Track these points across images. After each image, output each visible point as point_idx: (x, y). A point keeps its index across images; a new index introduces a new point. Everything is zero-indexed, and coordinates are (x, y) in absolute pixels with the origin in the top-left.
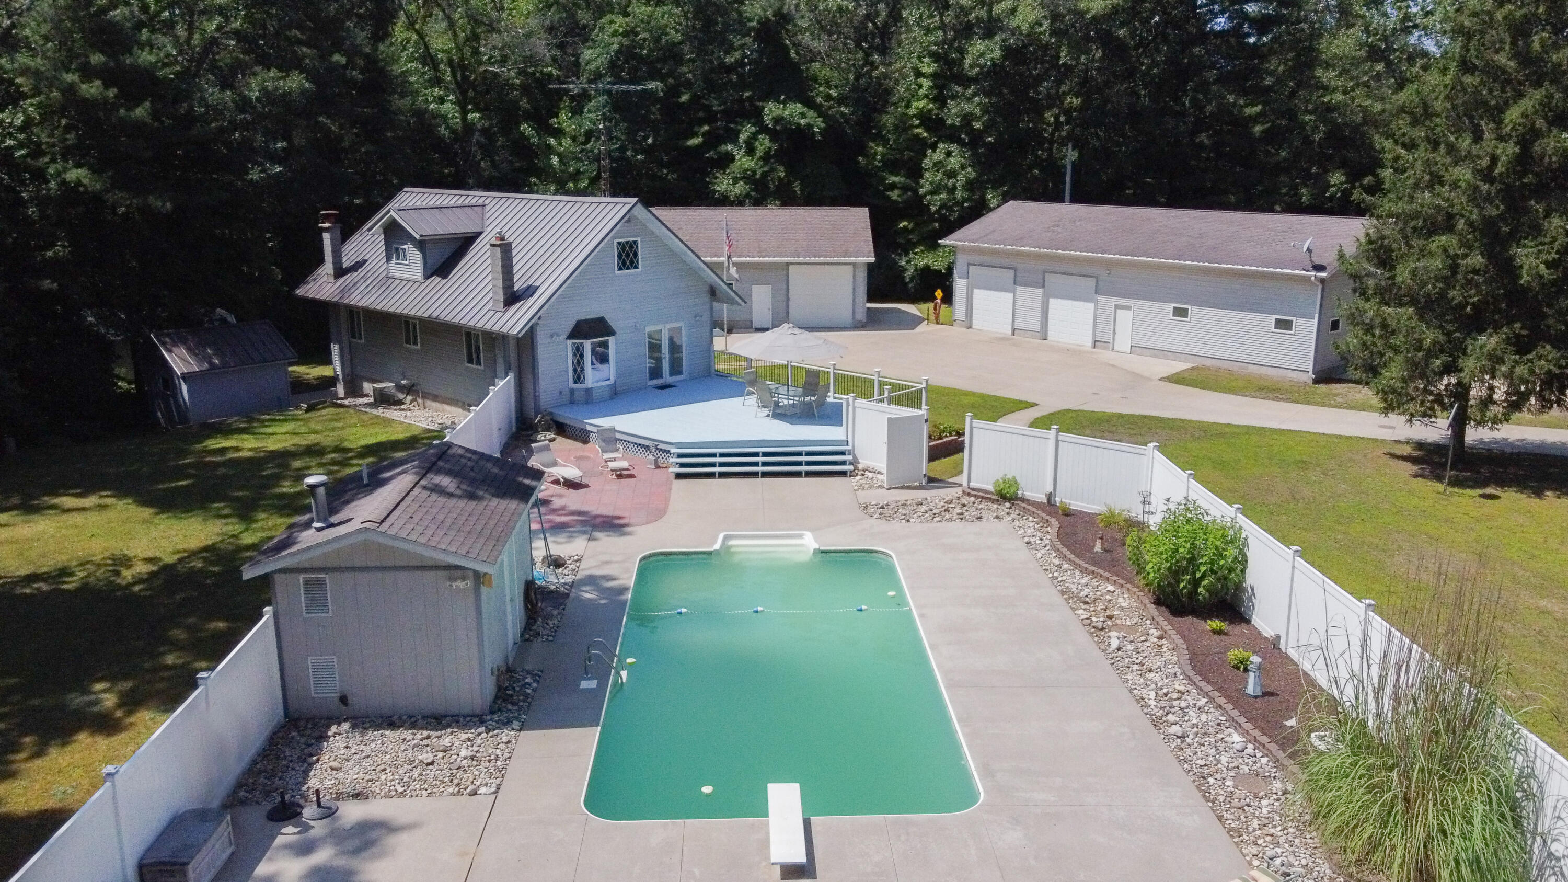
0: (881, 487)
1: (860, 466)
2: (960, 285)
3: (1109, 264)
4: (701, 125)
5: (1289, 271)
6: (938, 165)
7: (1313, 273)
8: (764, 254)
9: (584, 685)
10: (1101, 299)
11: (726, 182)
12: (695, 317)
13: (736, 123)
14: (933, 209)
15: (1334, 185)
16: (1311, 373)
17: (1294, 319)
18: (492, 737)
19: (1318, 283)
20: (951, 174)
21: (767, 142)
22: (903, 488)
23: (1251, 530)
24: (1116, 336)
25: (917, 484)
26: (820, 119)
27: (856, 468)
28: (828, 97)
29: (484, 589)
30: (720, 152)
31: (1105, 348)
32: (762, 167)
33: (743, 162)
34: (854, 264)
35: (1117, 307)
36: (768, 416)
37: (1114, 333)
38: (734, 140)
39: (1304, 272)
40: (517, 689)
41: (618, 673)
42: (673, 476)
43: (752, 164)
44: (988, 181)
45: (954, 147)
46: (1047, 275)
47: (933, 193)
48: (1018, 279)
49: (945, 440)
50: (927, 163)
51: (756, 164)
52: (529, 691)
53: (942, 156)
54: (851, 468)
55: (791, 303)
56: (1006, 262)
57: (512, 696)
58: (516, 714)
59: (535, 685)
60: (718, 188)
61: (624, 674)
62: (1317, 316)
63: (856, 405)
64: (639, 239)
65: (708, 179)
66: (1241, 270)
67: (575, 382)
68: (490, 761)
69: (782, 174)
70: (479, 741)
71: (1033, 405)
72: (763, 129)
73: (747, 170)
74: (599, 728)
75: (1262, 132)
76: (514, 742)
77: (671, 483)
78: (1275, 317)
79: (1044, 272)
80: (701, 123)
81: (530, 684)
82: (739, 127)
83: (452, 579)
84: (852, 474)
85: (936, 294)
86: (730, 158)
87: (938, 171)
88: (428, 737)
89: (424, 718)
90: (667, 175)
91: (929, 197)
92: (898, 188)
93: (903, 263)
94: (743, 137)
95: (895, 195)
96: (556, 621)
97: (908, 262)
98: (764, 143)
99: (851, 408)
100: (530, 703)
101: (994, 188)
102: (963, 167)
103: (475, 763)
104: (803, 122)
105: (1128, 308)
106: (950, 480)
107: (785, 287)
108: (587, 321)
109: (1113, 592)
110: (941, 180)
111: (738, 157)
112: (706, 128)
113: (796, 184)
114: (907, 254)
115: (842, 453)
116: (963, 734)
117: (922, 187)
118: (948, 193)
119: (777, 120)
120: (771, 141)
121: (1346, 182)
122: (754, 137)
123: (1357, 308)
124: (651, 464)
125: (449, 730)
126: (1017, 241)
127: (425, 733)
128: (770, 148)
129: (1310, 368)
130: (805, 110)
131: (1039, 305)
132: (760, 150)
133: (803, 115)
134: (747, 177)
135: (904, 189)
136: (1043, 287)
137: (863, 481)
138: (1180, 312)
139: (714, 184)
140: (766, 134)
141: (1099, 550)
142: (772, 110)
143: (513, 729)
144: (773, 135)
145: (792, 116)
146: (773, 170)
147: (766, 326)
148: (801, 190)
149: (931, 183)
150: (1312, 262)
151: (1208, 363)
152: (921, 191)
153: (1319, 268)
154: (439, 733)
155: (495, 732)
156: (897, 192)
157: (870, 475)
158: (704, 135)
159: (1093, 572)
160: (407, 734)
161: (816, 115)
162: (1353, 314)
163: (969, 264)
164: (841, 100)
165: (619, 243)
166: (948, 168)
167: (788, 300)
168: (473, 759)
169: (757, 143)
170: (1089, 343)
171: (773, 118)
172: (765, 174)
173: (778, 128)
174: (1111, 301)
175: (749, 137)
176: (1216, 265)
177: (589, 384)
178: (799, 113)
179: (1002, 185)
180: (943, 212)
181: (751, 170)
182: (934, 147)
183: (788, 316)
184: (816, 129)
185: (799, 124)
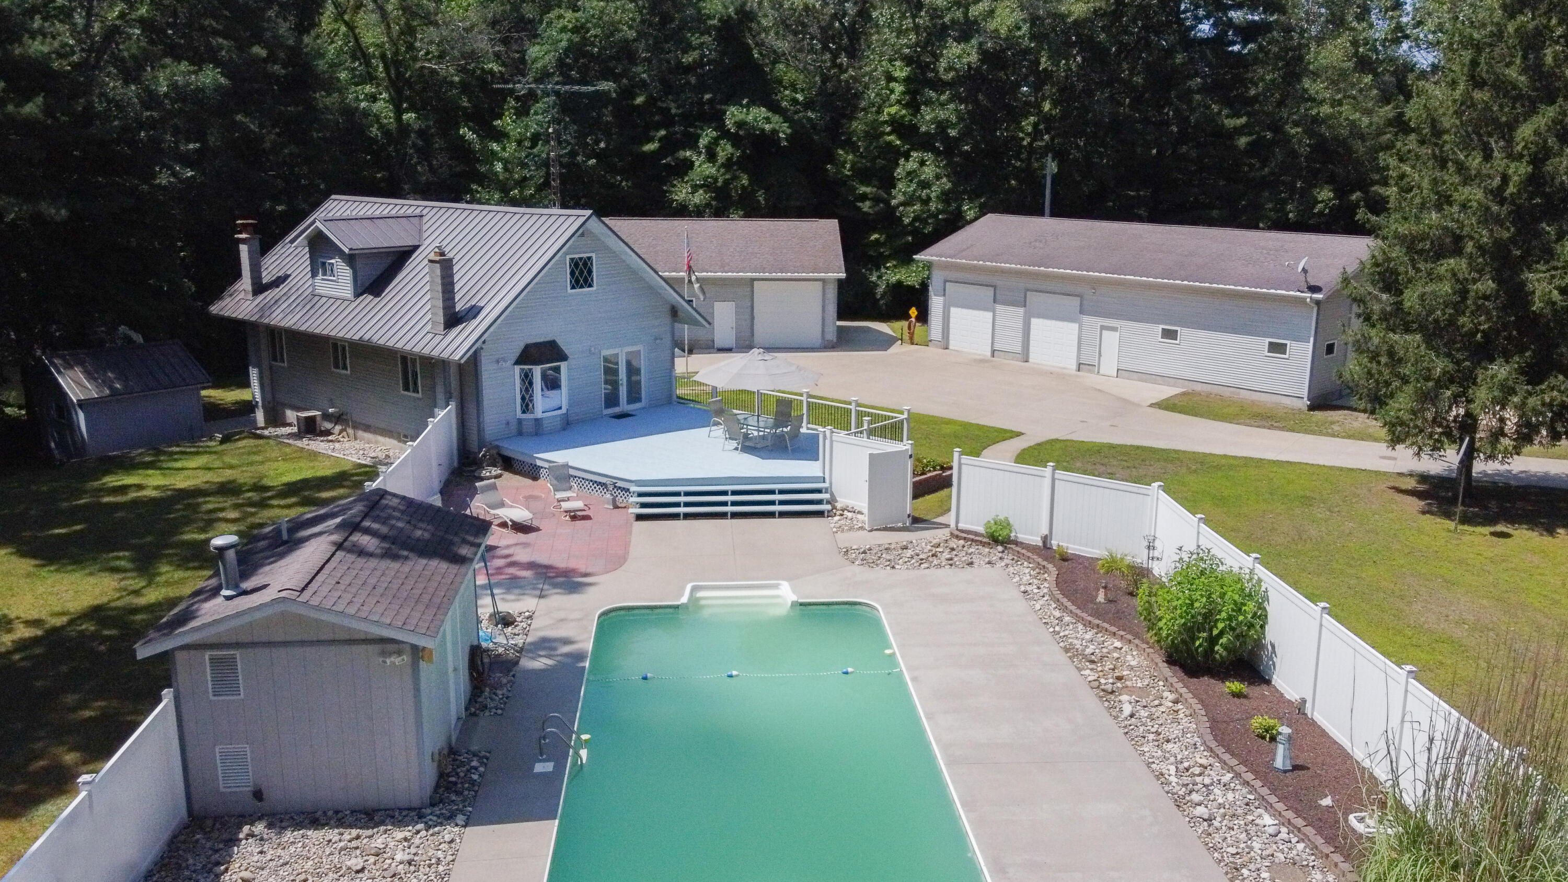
0: (862, 528)
1: (839, 505)
2: (936, 303)
3: (1094, 282)
4: (657, 130)
5: (1283, 292)
6: (911, 175)
7: (1308, 295)
8: (727, 269)
9: (539, 768)
10: (1086, 319)
11: (684, 191)
12: (656, 339)
13: (696, 127)
14: (907, 221)
15: (1322, 202)
16: (1305, 399)
17: (1288, 342)
18: (432, 835)
19: (1313, 305)
20: (925, 185)
21: (729, 149)
22: (886, 529)
23: (1271, 583)
24: (1102, 359)
25: (900, 525)
26: (786, 125)
27: (834, 507)
28: (794, 102)
29: (423, 665)
30: (677, 158)
31: (1091, 372)
32: (724, 174)
33: (703, 169)
34: (823, 281)
35: (1103, 328)
36: (736, 449)
37: (1100, 355)
38: (693, 145)
39: (1298, 294)
40: (462, 774)
41: (577, 753)
42: (633, 518)
43: (713, 171)
44: (964, 192)
45: (928, 156)
46: (1028, 293)
47: (906, 204)
48: (998, 297)
49: (929, 475)
50: (900, 172)
51: (718, 171)
52: (475, 777)
53: (914, 165)
54: (829, 507)
55: (756, 322)
56: (982, 278)
57: (455, 784)
58: (461, 806)
59: (482, 769)
60: (676, 198)
61: (584, 753)
62: (1312, 340)
63: (834, 438)
64: (593, 255)
65: (665, 188)
66: (1234, 290)
67: (524, 412)
68: (430, 866)
69: (745, 182)
70: (417, 841)
71: (1019, 434)
72: (725, 134)
73: (708, 177)
74: (557, 821)
75: (1248, 144)
76: (458, 841)
77: (631, 525)
78: (1268, 340)
79: (1026, 290)
80: (657, 128)
81: (476, 768)
82: (699, 131)
83: (384, 654)
84: (830, 514)
85: (910, 312)
86: (689, 165)
87: (911, 181)
88: (358, 837)
89: (353, 812)
90: (620, 182)
91: (901, 209)
92: (869, 199)
93: (872, 277)
94: (703, 142)
95: (866, 206)
96: (505, 691)
97: (880, 277)
98: (725, 150)
99: (828, 442)
100: (476, 792)
101: (971, 200)
102: (938, 177)
103: (412, 868)
104: (767, 127)
105: (1114, 329)
106: (935, 520)
107: (749, 303)
108: (537, 345)
109: (1121, 649)
110: (914, 190)
111: (697, 164)
112: (662, 133)
113: (760, 193)
114: (878, 268)
115: (819, 491)
116: (969, 821)
117: (894, 198)
118: (922, 204)
119: (740, 125)
120: (733, 146)
121: (1334, 199)
122: (715, 142)
123: (1363, 335)
124: (608, 503)
125: (382, 828)
126: (996, 257)
127: (355, 832)
128: (732, 154)
129: (1304, 392)
130: (770, 114)
131: (1020, 325)
132: (722, 156)
133: (768, 120)
134: (708, 185)
135: (876, 199)
136: (1025, 306)
137: (842, 522)
138: (1169, 334)
139: (671, 192)
140: (728, 140)
141: (1103, 601)
142: (734, 115)
143: (457, 825)
144: (735, 139)
145: (755, 120)
146: (735, 178)
147: (729, 346)
148: (765, 199)
149: (904, 194)
151: (1199, 387)
152: (894, 202)
153: (1314, 289)
154: (370, 832)
155: (436, 829)
156: (868, 203)
157: (850, 515)
158: (660, 140)
159: (1098, 626)
160: (332, 834)
161: (781, 120)
162: (1358, 341)
163: (945, 281)
164: (808, 105)
165: (572, 259)
166: (922, 178)
168: (410, 864)
169: (719, 148)
170: (1074, 366)
171: (735, 122)
172: (726, 182)
173: (741, 133)
174: (1097, 322)
175: (709, 142)
176: (1207, 285)
177: (539, 414)
178: (764, 118)
179: (978, 196)
180: (917, 224)
181: (712, 177)
182: (907, 157)
183: (752, 335)
184: (781, 135)
185: (764, 130)
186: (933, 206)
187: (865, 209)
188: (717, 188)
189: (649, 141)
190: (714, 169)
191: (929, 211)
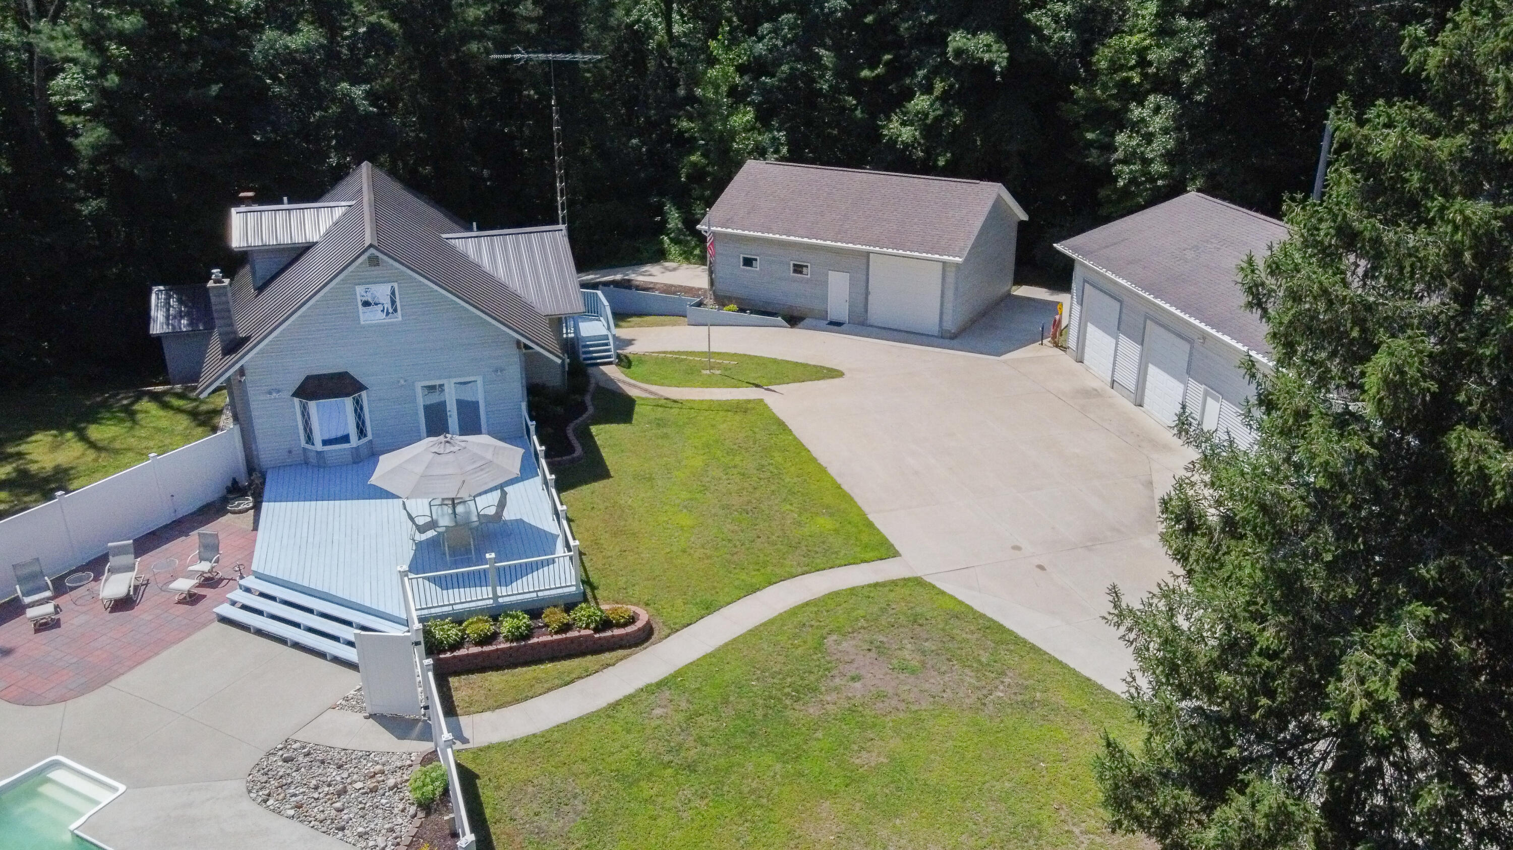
0: (364, 709)
2: (1074, 306)
4: (883, 54)
8: (838, 239)
10: (1192, 382)
11: (894, 125)
12: (496, 370)
14: (1121, 183)
20: (1150, 139)
25: (412, 716)
26: (1007, 55)
30: (902, 87)
32: (937, 109)
33: (919, 101)
34: (944, 263)
35: (1207, 393)
42: (216, 617)
43: (927, 105)
45: (1165, 102)
46: (1148, 322)
48: (1122, 326)
50: (1130, 119)
51: (932, 105)
53: (1146, 113)
55: (870, 297)
65: (878, 122)
67: (307, 443)
69: (957, 120)
72: (945, 63)
73: (919, 112)
77: (207, 626)
79: (1146, 317)
80: (885, 50)
86: (909, 95)
91: (1119, 167)
102: (1165, 131)
104: (987, 57)
105: (1217, 399)
107: (864, 278)
108: (323, 377)
110: (1137, 145)
112: (889, 56)
117: (1115, 150)
118: (1142, 164)
119: (959, 53)
126: (1127, 265)
130: (994, 41)
131: (1137, 364)
132: (939, 87)
133: (989, 48)
134: (920, 121)
136: (1143, 345)
139: (881, 126)
142: (957, 39)
145: (977, 48)
146: (949, 114)
147: (841, 320)
149: (1125, 149)
152: (1114, 156)
156: (1095, 152)
158: (886, 65)
161: (1003, 49)
163: (1085, 281)
166: (1150, 130)
167: (867, 294)
171: (955, 50)
172: (937, 119)
173: (960, 63)
177: (319, 446)
178: (985, 45)
181: (923, 112)
182: (1142, 100)
183: (866, 311)
184: (997, 68)
185: (982, 59)
186: (1154, 168)
187: (1091, 159)
188: (926, 125)
189: (872, 68)
190: (928, 103)
191: (1150, 173)
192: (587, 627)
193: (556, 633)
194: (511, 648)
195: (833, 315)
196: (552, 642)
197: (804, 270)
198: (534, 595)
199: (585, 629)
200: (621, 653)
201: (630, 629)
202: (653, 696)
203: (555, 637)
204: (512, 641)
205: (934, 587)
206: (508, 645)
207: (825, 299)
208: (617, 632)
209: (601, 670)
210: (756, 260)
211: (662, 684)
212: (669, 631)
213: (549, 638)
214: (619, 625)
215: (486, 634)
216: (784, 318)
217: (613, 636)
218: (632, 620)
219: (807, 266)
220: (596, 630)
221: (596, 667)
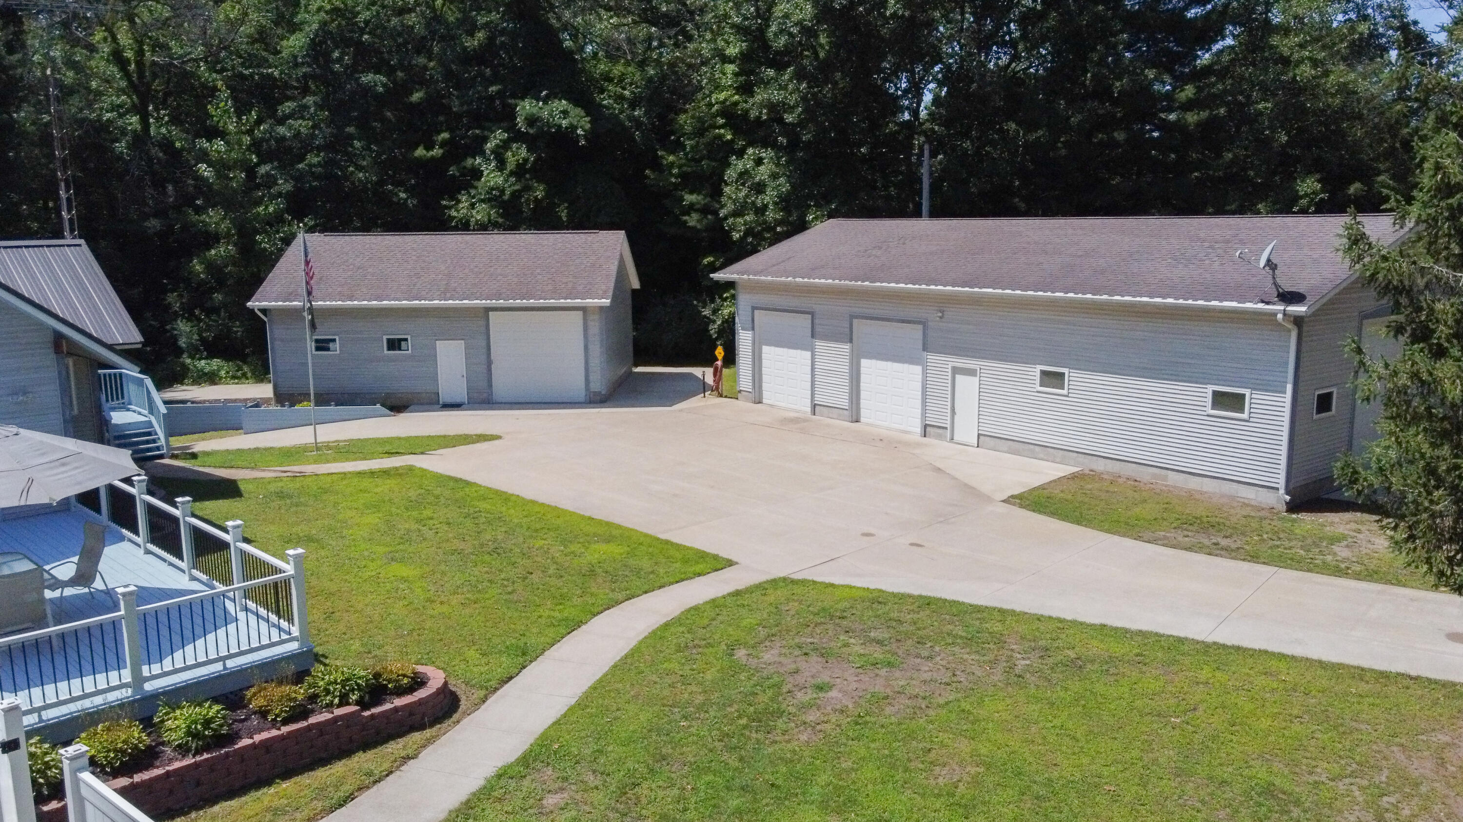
2: (744, 339)
3: (944, 302)
4: (439, 133)
5: (1234, 304)
6: (744, 175)
7: (1281, 308)
8: (448, 295)
10: (933, 358)
11: (466, 205)
13: (482, 128)
14: (736, 236)
15: (1305, 196)
16: (1282, 491)
17: (1247, 392)
19: (1290, 326)
20: (759, 188)
21: (523, 152)
24: (956, 417)
26: (588, 119)
28: (620, 98)
30: (465, 168)
31: (940, 437)
32: (513, 184)
33: (491, 179)
34: (584, 309)
35: (956, 371)
37: (953, 412)
38: (482, 151)
39: (1261, 306)
43: (500, 181)
44: (810, 196)
45: (767, 154)
46: (855, 322)
47: (736, 214)
48: (818, 329)
50: (730, 174)
51: (506, 181)
53: (750, 165)
55: (494, 367)
60: (455, 214)
62: (1289, 388)
65: (444, 203)
69: (539, 194)
72: (517, 136)
73: (492, 189)
78: (1211, 388)
79: (852, 317)
80: (438, 130)
82: (487, 133)
85: (717, 353)
86: (477, 174)
87: (743, 184)
90: (406, 200)
91: (731, 220)
92: (696, 211)
93: (706, 312)
94: (491, 146)
95: (693, 220)
97: (715, 311)
98: (519, 153)
101: (818, 206)
102: (774, 176)
104: (564, 123)
105: (971, 372)
107: (484, 343)
110: (747, 196)
111: (485, 173)
112: (445, 135)
113: (562, 207)
114: (713, 301)
117: (722, 207)
118: (756, 213)
119: (532, 121)
120: (528, 151)
121: (1321, 192)
122: (505, 145)
126: (812, 272)
128: (526, 160)
129: (1280, 480)
130: (571, 108)
131: (846, 369)
132: (511, 160)
133: (567, 115)
134: (494, 198)
135: (705, 211)
136: (851, 341)
138: (1053, 379)
139: (452, 208)
140: (520, 141)
142: (526, 107)
144: (528, 141)
145: (553, 116)
146: (527, 188)
147: (458, 400)
148: (568, 211)
149: (734, 201)
150: (1275, 284)
151: (1100, 466)
152: (722, 213)
153: (1290, 297)
156: (695, 216)
158: (443, 145)
161: (583, 113)
163: (754, 308)
164: (634, 103)
166: (757, 179)
167: (489, 363)
169: (510, 154)
171: (526, 119)
172: (516, 195)
173: (534, 132)
174: (947, 362)
175: (497, 146)
176: (1105, 297)
178: (561, 112)
179: (829, 202)
180: (750, 240)
181: (497, 189)
182: (741, 154)
183: (490, 385)
184: (579, 132)
185: (560, 126)
186: (771, 215)
187: (691, 224)
188: (504, 202)
189: (429, 147)
190: (502, 179)
191: (765, 222)
192: (344, 701)
193: (285, 722)
194: (196, 765)
195: (444, 398)
196: (282, 738)
197: (403, 343)
198: (218, 667)
199: (340, 705)
200: (416, 737)
201: (421, 694)
202: (526, 782)
203: (285, 729)
204: (198, 752)
205: (814, 582)
206: (189, 761)
207: (435, 379)
208: (399, 702)
209: (398, 768)
210: (334, 340)
211: (528, 760)
212: (482, 693)
213: (274, 733)
214: (401, 691)
215: (136, 747)
216: (383, 405)
217: (396, 710)
218: (419, 682)
219: (406, 340)
220: (363, 704)
221: (386, 765)
